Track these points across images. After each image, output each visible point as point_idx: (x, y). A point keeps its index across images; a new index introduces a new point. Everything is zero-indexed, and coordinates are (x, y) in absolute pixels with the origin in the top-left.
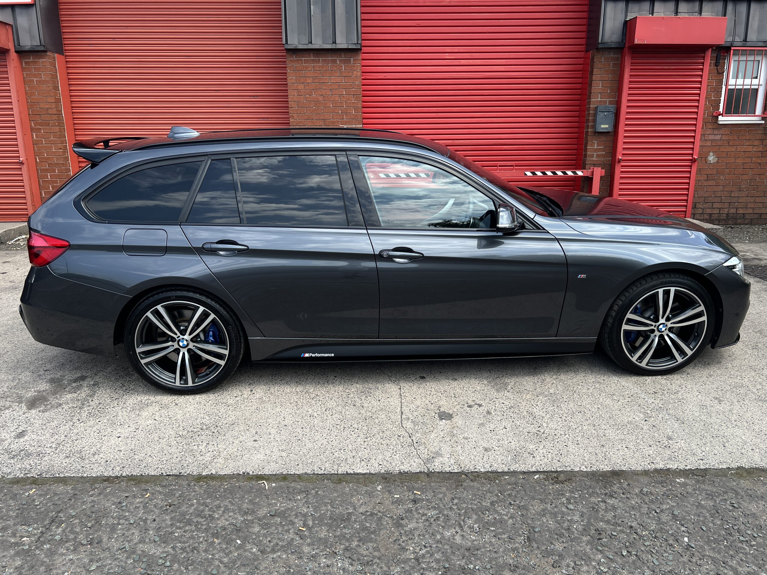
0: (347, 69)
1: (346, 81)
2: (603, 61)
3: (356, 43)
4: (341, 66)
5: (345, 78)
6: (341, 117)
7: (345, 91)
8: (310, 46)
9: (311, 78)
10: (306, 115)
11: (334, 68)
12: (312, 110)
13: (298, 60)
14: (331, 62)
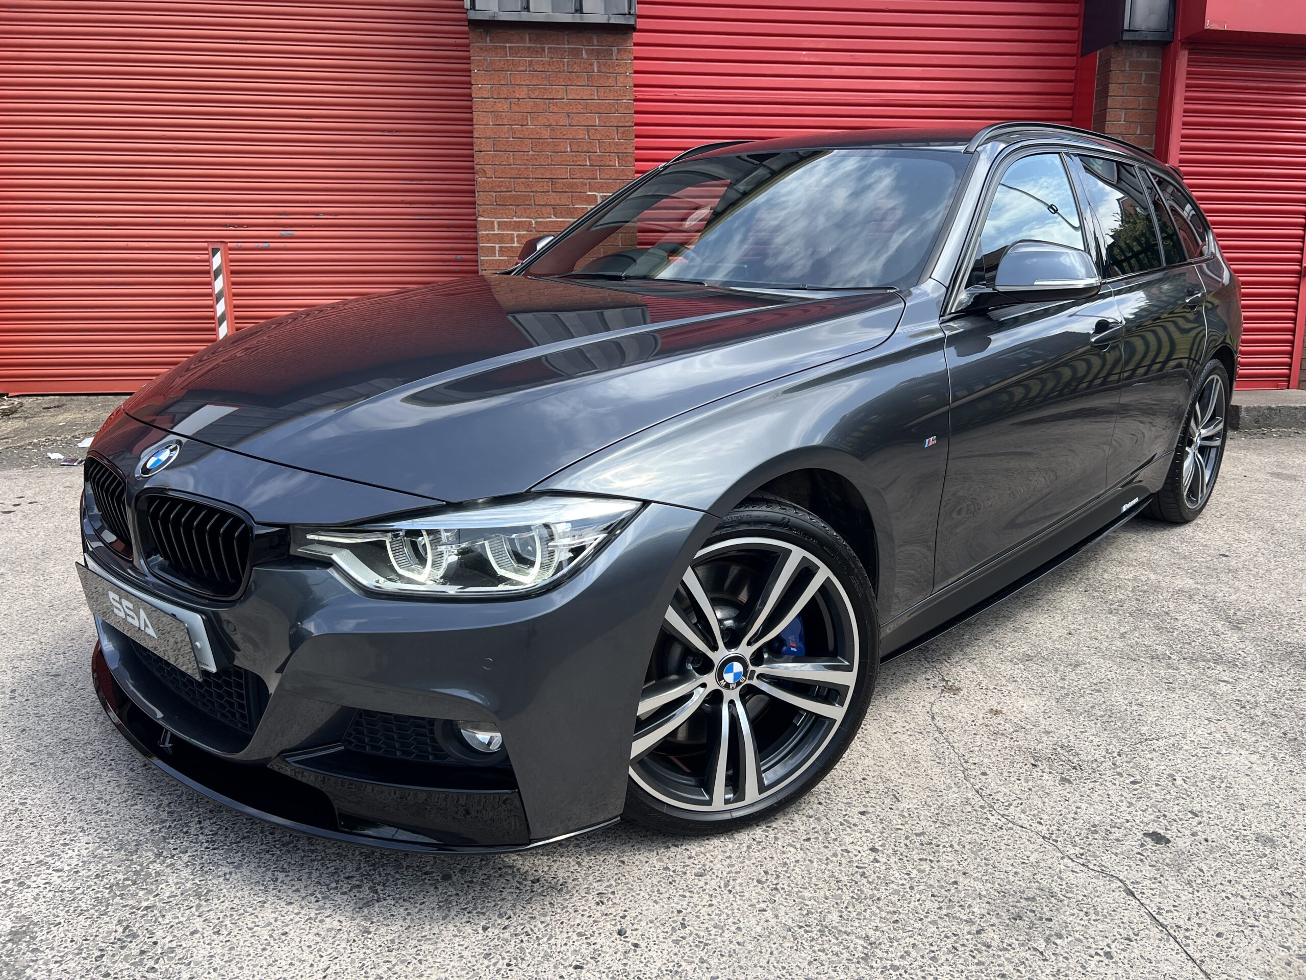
0: (603, 71)
1: (602, 95)
2: (1127, 69)
3: (626, 12)
4: (592, 65)
5: (600, 89)
6: (589, 175)
7: (599, 117)
8: (525, 17)
9: (525, 89)
10: (512, 169)
11: (577, 69)
12: (526, 158)
13: (496, 48)
14: (569, 55)
